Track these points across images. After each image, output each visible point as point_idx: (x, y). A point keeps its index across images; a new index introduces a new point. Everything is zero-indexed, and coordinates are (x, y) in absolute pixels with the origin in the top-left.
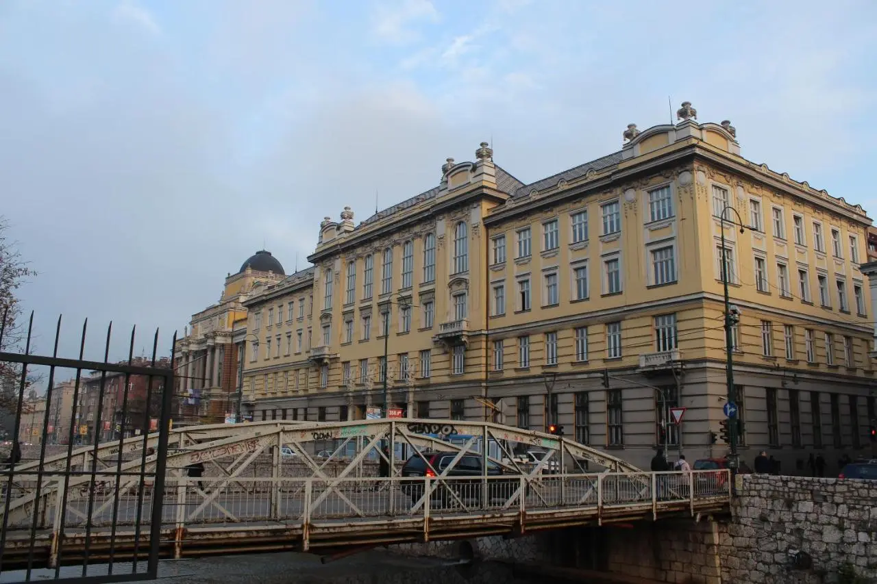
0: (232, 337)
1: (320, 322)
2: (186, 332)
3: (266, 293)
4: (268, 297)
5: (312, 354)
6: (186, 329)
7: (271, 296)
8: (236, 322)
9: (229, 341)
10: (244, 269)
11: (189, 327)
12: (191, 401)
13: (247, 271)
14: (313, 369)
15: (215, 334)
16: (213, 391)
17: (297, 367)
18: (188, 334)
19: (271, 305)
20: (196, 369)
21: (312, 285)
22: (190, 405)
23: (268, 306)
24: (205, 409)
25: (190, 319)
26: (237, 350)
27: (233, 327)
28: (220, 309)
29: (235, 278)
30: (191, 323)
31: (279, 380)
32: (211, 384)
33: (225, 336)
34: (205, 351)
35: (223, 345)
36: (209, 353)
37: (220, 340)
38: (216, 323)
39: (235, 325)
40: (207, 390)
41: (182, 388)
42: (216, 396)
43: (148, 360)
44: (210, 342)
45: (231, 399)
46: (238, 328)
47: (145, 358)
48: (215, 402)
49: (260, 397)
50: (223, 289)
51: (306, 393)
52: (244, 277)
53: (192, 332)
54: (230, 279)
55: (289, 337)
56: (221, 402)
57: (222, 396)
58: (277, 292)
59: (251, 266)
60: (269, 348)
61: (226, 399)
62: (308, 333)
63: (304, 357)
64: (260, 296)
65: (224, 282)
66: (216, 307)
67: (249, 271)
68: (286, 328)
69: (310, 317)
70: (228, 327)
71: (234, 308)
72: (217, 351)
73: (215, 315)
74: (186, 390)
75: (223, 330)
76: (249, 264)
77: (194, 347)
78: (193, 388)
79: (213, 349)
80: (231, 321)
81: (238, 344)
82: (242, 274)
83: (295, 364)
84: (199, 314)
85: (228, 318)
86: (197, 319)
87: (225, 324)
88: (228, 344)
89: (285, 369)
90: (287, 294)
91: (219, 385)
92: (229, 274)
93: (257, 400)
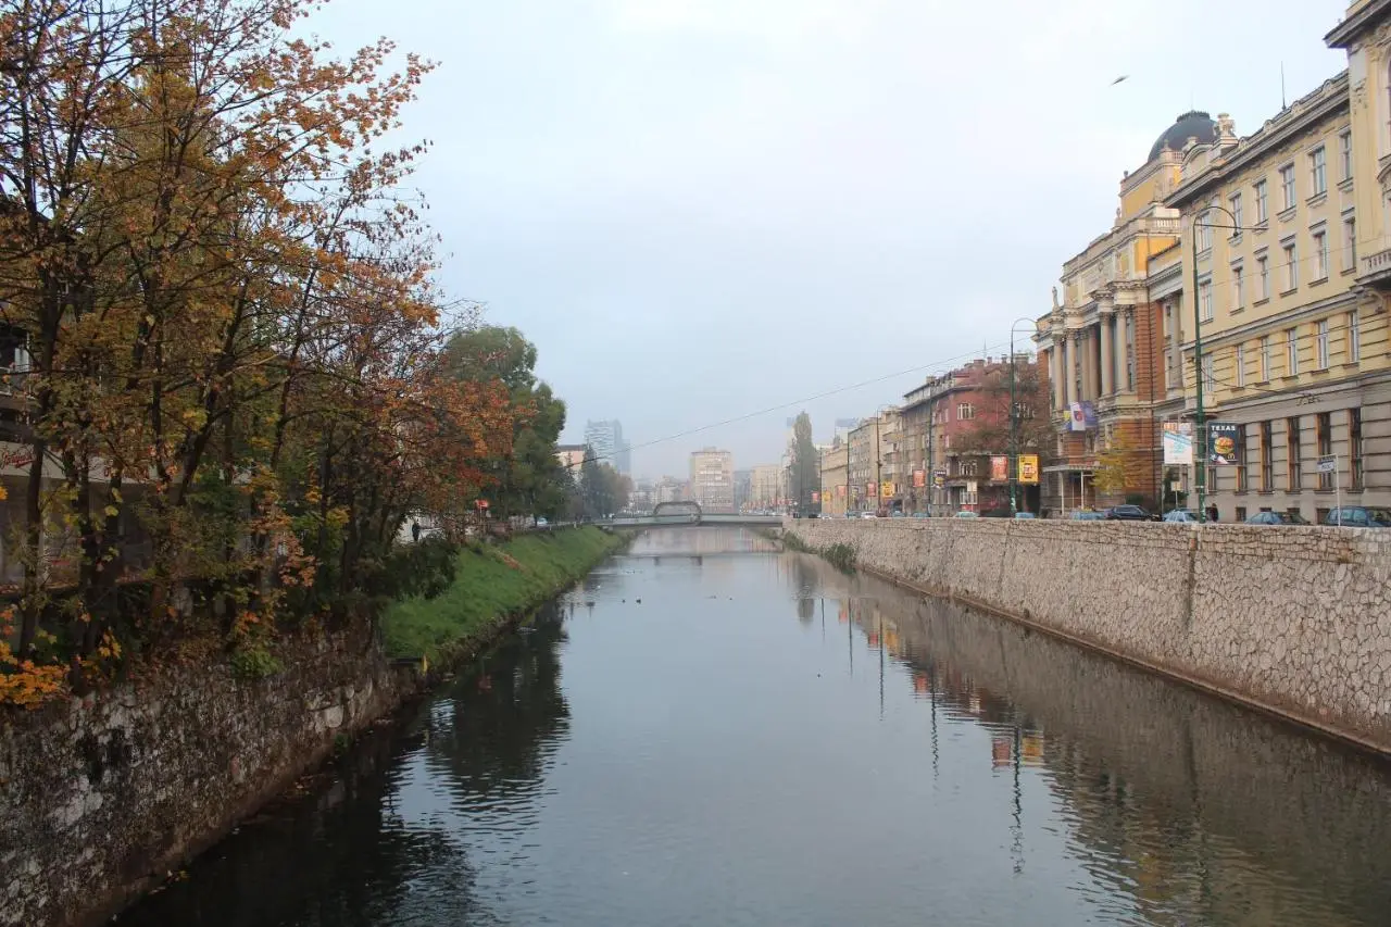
0: (1148, 289)
1: (1379, 188)
2: (1055, 296)
3: (1219, 164)
4: (1226, 171)
5: (1364, 270)
6: (1055, 291)
7: (1233, 167)
8: (1152, 259)
9: (1142, 298)
10: (1155, 154)
11: (1061, 287)
12: (1078, 426)
13: (1162, 155)
14: (1371, 310)
15: (1112, 288)
16: (1118, 402)
17: (1318, 314)
18: (1061, 304)
19: (1233, 186)
20: (1083, 365)
21: (1346, 104)
22: (1076, 432)
23: (1228, 190)
24: (1108, 437)
25: (1061, 272)
26: (1161, 317)
27: (1147, 270)
28: (1116, 239)
29: (1138, 177)
30: (1063, 280)
31: (1274, 351)
32: (1114, 389)
33: (1133, 289)
34: (1097, 327)
35: (1131, 309)
36: (1104, 330)
37: (1123, 299)
38: (1112, 268)
39: (1152, 265)
40: (1107, 400)
41: (1058, 403)
42: (1128, 410)
43: (994, 361)
44: (1105, 307)
45: (1157, 414)
46: (1157, 268)
47: (989, 358)
48: (1125, 422)
49: (1229, 396)
50: (1118, 203)
51: (1352, 372)
52: (1158, 168)
53: (1067, 294)
54: (1130, 182)
55: (1289, 248)
56: (1138, 422)
57: (1139, 409)
58: (1247, 152)
59: (1170, 146)
60: (1239, 285)
61: (1147, 416)
62: (1343, 226)
63: (1340, 285)
64: (1207, 173)
65: (1119, 189)
66: (1106, 238)
67: (1168, 155)
68: (1279, 231)
69: (1346, 185)
70: (1137, 270)
71: (1147, 231)
72: (1120, 322)
73: (1109, 251)
74: (1066, 407)
75: (1128, 279)
76: (1166, 141)
77: (1073, 323)
78: (1079, 399)
79: (1112, 320)
80: (1143, 259)
81: (1160, 301)
82: (1154, 164)
83: (1314, 306)
84: (1075, 259)
85: (1135, 253)
86: (1074, 268)
87: (1131, 265)
88: (1142, 305)
89: (1287, 324)
90: (1274, 149)
91: (1130, 388)
92: (1126, 173)
93: (1220, 404)
